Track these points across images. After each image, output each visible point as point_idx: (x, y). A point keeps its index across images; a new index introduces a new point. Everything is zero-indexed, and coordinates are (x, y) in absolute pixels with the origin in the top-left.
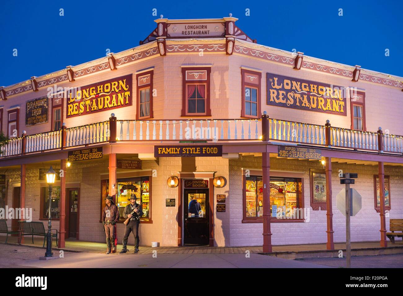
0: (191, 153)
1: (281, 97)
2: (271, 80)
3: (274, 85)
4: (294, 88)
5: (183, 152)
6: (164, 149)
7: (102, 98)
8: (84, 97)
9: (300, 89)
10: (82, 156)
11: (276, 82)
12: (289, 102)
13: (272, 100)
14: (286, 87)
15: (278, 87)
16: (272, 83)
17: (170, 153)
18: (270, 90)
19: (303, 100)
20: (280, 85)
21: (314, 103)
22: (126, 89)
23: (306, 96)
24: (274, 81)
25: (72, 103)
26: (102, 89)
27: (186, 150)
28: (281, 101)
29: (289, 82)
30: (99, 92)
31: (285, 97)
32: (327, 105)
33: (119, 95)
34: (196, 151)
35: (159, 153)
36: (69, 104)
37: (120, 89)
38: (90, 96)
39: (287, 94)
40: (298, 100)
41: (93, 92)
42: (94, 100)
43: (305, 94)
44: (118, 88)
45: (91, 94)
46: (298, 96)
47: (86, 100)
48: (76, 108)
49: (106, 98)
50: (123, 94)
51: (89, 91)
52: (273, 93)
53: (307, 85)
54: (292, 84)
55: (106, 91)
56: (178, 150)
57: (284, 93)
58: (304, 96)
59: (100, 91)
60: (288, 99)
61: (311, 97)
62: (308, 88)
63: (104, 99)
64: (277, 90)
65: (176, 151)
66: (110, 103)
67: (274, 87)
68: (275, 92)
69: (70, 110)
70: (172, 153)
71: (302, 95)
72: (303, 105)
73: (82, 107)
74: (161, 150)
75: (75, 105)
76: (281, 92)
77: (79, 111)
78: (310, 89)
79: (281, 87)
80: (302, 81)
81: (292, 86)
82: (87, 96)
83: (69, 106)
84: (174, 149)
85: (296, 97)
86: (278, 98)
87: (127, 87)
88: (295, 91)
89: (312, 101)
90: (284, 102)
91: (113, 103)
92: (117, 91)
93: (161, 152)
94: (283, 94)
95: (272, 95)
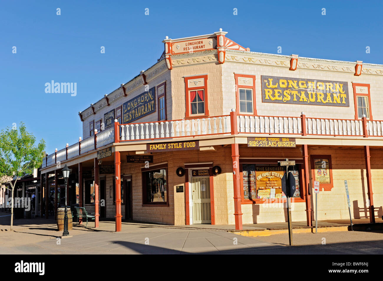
1: (277, 94)
2: (266, 81)
3: (269, 85)
4: (290, 86)
9: (297, 86)
11: (271, 83)
12: (285, 98)
16: (267, 84)
18: (265, 90)
19: (300, 95)
20: (276, 85)
21: (312, 98)
23: (304, 92)
24: (269, 82)
28: (277, 98)
29: (285, 81)
30: (138, 103)
32: (327, 98)
37: (149, 99)
40: (295, 96)
41: (135, 103)
43: (303, 90)
44: (148, 98)
47: (132, 110)
49: (142, 107)
52: (269, 92)
53: (305, 82)
54: (288, 83)
58: (301, 92)
59: (139, 101)
60: (284, 96)
63: (141, 108)
64: (273, 89)
67: (269, 87)
68: (271, 91)
71: (300, 91)
72: (301, 100)
73: (130, 115)
76: (276, 91)
79: (276, 86)
85: (293, 94)
86: (274, 96)
89: (310, 96)
90: (281, 98)
92: (147, 101)
94: (279, 92)
95: (267, 94)
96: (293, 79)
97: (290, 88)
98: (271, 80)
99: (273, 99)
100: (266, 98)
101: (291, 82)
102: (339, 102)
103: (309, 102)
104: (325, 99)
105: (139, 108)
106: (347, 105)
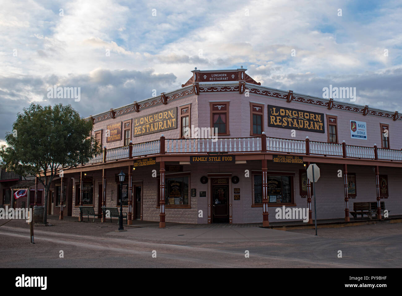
0: (215, 160)
1: (278, 121)
3: (273, 113)
4: (287, 115)
5: (209, 160)
6: (196, 158)
7: (157, 123)
8: (145, 122)
9: (291, 115)
10: (143, 163)
11: (274, 111)
12: (284, 124)
13: (272, 123)
14: (282, 114)
15: (276, 114)
16: (272, 112)
17: (201, 161)
18: (271, 116)
19: (294, 122)
20: (277, 113)
22: (173, 117)
23: (296, 120)
24: (273, 110)
25: (137, 126)
26: (157, 116)
27: (211, 159)
29: (284, 110)
30: (155, 119)
31: (281, 121)
32: (311, 125)
33: (169, 121)
34: (218, 159)
35: (193, 161)
36: (135, 127)
37: (169, 117)
38: (149, 122)
39: (282, 119)
40: (290, 123)
41: (151, 119)
42: (152, 125)
43: (295, 118)
44: (167, 116)
45: (150, 120)
46: (290, 120)
47: (147, 125)
48: (140, 130)
49: (160, 123)
50: (171, 120)
51: (149, 118)
52: (273, 118)
53: (296, 112)
54: (286, 112)
55: (160, 118)
56: (206, 159)
57: (281, 118)
58: (294, 120)
59: (156, 118)
60: (283, 122)
61: (300, 121)
62: (297, 114)
63: (158, 123)
64: (276, 116)
65: (205, 159)
66: (163, 126)
67: (273, 114)
68: (274, 117)
69: (136, 131)
70: (202, 160)
71: (293, 119)
72: (294, 126)
73: (143, 129)
74: (194, 158)
75: (139, 127)
76: (278, 118)
77: (142, 132)
78: (298, 115)
79: (278, 114)
80: (293, 110)
81: (286, 113)
82: (147, 121)
83: (135, 128)
84: (203, 158)
85: (289, 121)
86: (276, 122)
87: (173, 116)
88: (288, 117)
89: (300, 123)
91: (164, 126)
92: (167, 118)
93: (194, 160)
94: (279, 119)
95: (272, 120)
96: (289, 109)
97: (287, 116)
98: (274, 109)
99: (275, 124)
100: (271, 123)
101: (287, 111)
102: (318, 129)
103: (299, 128)
104: (309, 126)
105: (155, 124)
106: (323, 132)
